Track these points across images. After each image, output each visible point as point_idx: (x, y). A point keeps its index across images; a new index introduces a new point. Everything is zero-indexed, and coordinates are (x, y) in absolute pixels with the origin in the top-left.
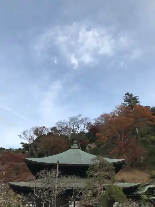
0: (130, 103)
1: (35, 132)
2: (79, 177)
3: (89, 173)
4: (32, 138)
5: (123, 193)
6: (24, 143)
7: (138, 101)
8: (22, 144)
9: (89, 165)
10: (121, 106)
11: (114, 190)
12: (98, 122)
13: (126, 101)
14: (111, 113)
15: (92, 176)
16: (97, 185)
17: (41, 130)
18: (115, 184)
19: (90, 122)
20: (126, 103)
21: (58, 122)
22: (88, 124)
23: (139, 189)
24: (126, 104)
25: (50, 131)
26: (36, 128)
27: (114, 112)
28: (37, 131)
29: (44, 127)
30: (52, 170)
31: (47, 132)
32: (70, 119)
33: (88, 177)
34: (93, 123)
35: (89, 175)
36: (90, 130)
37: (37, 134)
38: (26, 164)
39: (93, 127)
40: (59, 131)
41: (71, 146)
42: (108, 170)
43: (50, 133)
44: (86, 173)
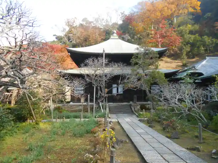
1: (66, 23)
3: (133, 60)
4: (64, 30)
6: (57, 35)
8: (55, 36)
9: (133, 54)
11: (157, 75)
12: (133, 11)
15: (137, 64)
16: (141, 71)
17: (73, 21)
18: (157, 70)
22: (122, 14)
26: (67, 19)
28: (68, 22)
29: (75, 18)
30: (100, 58)
31: (79, 24)
33: (131, 64)
34: (127, 13)
35: (133, 62)
36: (123, 21)
37: (69, 25)
38: (69, 54)
39: (128, 17)
40: (90, 23)
41: (111, 36)
42: (152, 58)
43: (81, 24)
44: (131, 61)
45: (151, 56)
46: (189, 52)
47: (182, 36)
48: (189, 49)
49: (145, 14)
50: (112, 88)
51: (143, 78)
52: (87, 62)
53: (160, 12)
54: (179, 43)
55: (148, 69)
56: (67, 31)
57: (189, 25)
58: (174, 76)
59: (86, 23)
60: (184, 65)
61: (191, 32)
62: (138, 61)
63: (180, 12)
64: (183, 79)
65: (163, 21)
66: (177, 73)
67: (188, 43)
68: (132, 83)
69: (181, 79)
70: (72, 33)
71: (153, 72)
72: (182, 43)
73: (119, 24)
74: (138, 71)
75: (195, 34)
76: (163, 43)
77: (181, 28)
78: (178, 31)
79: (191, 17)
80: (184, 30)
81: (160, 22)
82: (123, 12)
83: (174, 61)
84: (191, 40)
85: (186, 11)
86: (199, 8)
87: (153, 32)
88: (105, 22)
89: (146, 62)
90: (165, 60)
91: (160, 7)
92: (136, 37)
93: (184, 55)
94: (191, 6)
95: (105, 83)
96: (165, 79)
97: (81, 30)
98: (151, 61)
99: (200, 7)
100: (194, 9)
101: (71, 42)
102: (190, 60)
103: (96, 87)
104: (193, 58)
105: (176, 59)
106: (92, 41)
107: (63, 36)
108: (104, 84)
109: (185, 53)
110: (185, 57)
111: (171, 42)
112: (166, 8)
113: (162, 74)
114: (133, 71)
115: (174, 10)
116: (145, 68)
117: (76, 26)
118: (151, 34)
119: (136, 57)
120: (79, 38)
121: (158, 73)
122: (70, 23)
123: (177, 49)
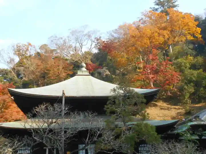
0: (163, 7)
2: (96, 114)
3: (108, 107)
4: (12, 60)
5: (156, 134)
7: (176, 4)
9: (107, 97)
10: (150, 12)
11: (144, 130)
12: (113, 36)
13: (157, 4)
14: (134, 23)
15: (113, 112)
16: (120, 123)
17: (26, 48)
18: (145, 122)
19: (100, 37)
20: (157, 7)
21: (52, 37)
22: (98, 40)
23: (175, 128)
24: (156, 10)
25: (39, 51)
26: (17, 45)
27: (140, 21)
28: (19, 51)
29: (30, 44)
30: (56, 105)
31: (35, 52)
32: (71, 31)
33: (106, 113)
34: (105, 38)
35: (108, 111)
36: (99, 49)
37: (19, 55)
38: (12, 97)
39: (105, 44)
40: (52, 51)
41: (78, 72)
42: (136, 104)
43: (38, 53)
44: (105, 109)
45: (134, 101)
46: (194, 94)
47: (182, 71)
48: (192, 90)
49: (129, 41)
50: (77, 150)
51: (124, 135)
52: (37, 111)
53: (150, 39)
54: (178, 81)
55: (130, 120)
56: (15, 63)
57: (190, 56)
58: (172, 131)
59: (46, 52)
60: (188, 113)
61: (194, 67)
62: (116, 108)
63: (176, 39)
64: (181, 135)
65: (155, 51)
66: (175, 126)
67: (190, 81)
68: (106, 142)
69: (178, 135)
70: (23, 66)
71: (137, 125)
72: (182, 81)
73: (94, 53)
74: (116, 123)
75: (199, 69)
76: (155, 81)
77: (179, 60)
78: (177, 64)
79: (191, 46)
80: (183, 64)
81: (150, 52)
82: (99, 38)
83: (173, 107)
84: (195, 77)
85: (184, 39)
86: (200, 36)
87: (141, 66)
88: (73, 51)
89: (127, 110)
90: (160, 106)
91: (149, 32)
92: (118, 72)
93: (186, 97)
94: (189, 33)
95: (65, 143)
96: (157, 134)
97: (37, 61)
98: (135, 108)
99: (200, 34)
100: (193, 37)
101: (22, 78)
102: (196, 105)
103: (49, 150)
104: (200, 102)
105: (175, 104)
106: (52, 78)
107: (9, 69)
108: (62, 145)
109: (187, 95)
110: (189, 101)
111: (167, 80)
112: (156, 34)
113: (152, 127)
114: (108, 123)
115: (167, 37)
116: (127, 119)
117: (30, 56)
118: (139, 68)
119: (113, 103)
120: (33, 72)
121: (146, 125)
122: (21, 51)
123: (176, 90)
